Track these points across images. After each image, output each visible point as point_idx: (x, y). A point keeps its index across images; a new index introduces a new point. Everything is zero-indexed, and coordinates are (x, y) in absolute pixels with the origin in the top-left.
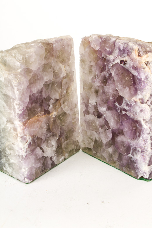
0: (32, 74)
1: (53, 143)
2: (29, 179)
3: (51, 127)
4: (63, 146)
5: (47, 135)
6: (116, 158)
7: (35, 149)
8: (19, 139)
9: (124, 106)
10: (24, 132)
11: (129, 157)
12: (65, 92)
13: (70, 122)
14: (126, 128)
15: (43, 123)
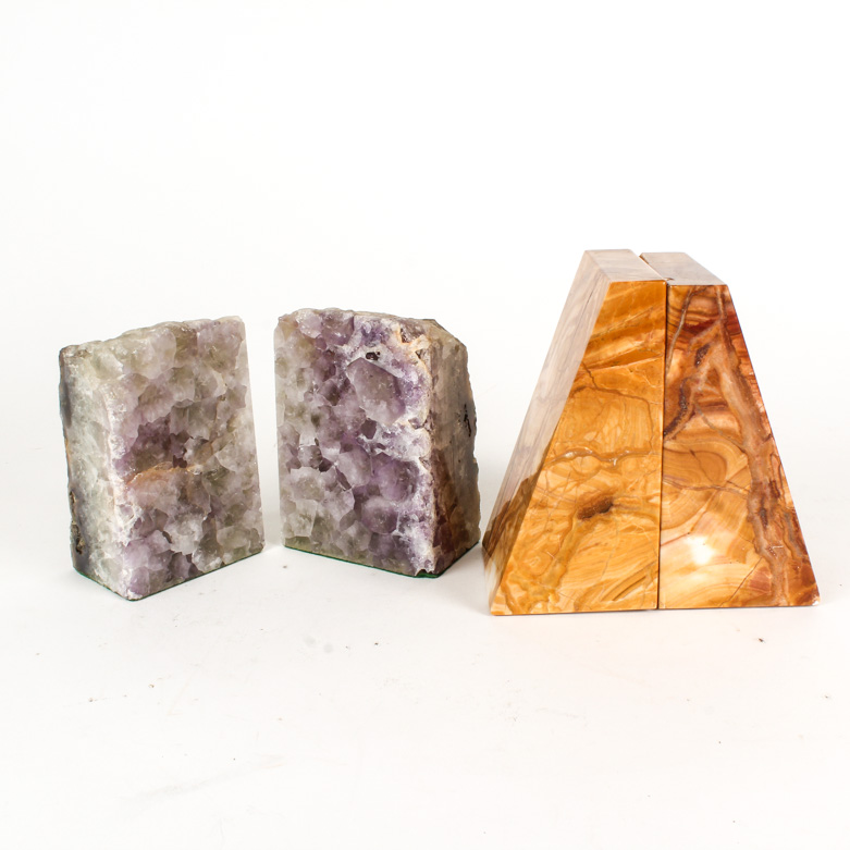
0: (146, 386)
1: (195, 527)
2: (137, 592)
3: (188, 493)
4: (218, 536)
5: (179, 508)
6: (364, 545)
7: (151, 533)
8: (117, 510)
9: (378, 438)
10: (125, 497)
11: (394, 537)
12: (223, 426)
13: (237, 490)
14: (385, 481)
15: (170, 483)
